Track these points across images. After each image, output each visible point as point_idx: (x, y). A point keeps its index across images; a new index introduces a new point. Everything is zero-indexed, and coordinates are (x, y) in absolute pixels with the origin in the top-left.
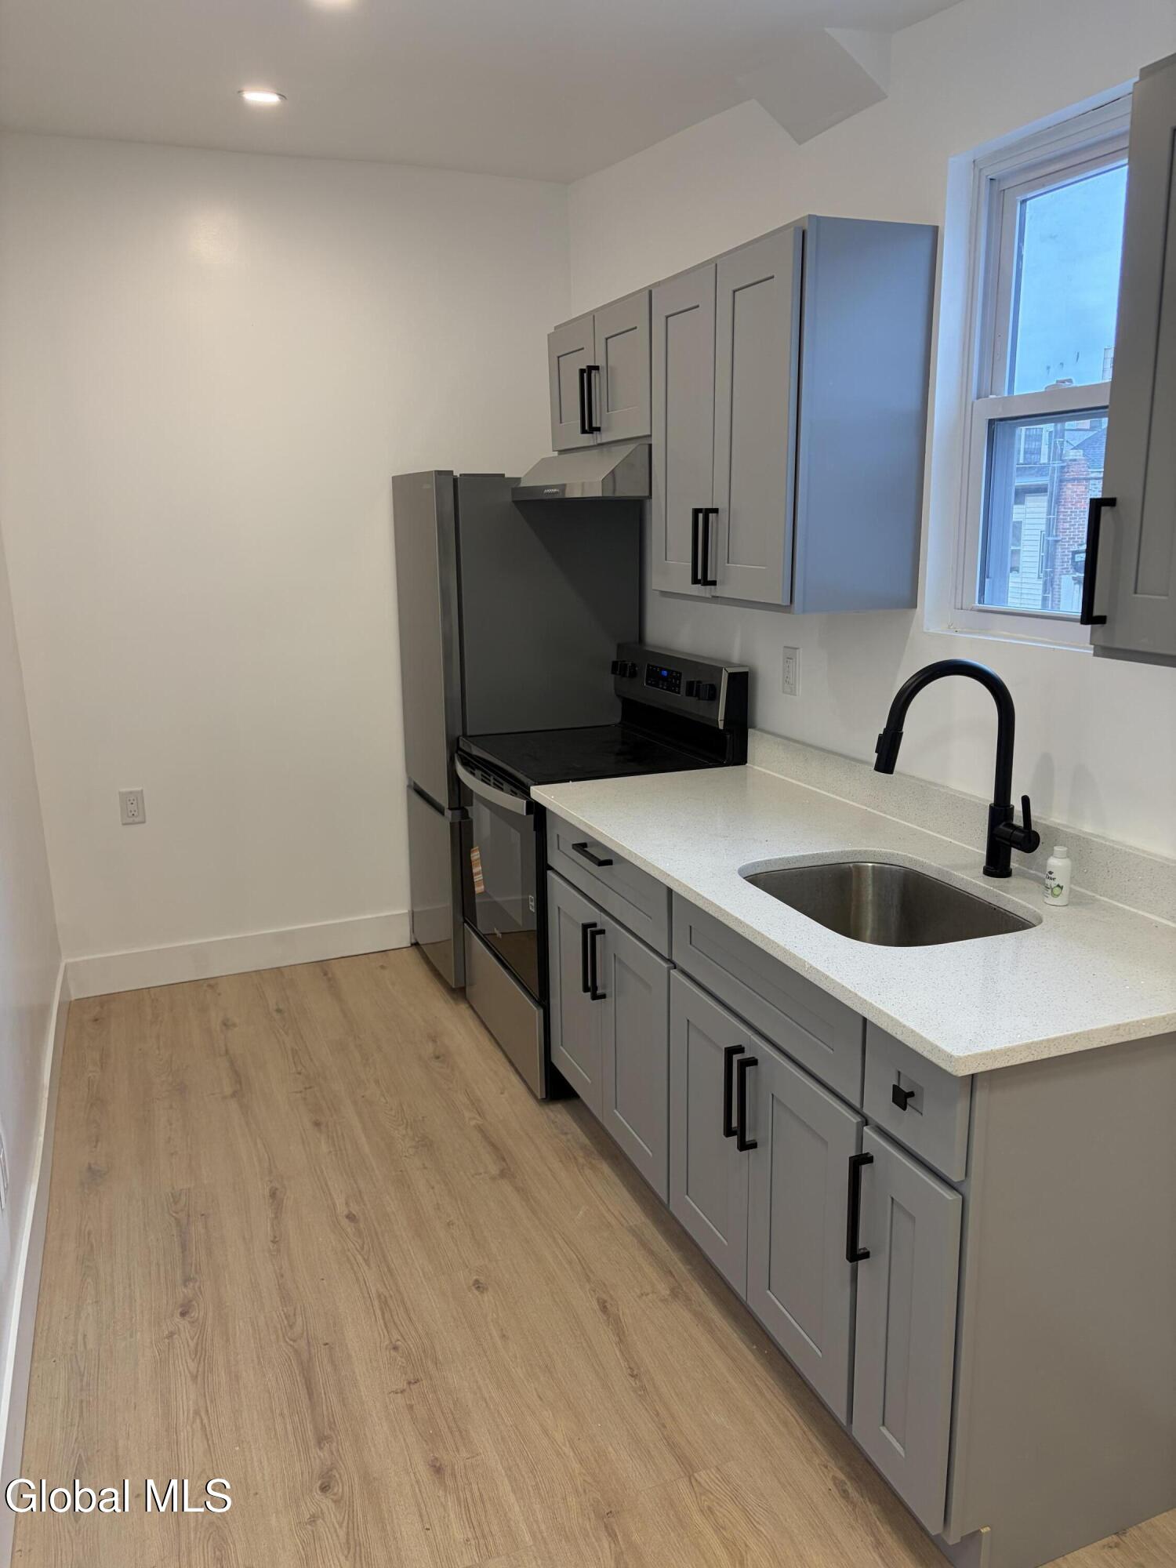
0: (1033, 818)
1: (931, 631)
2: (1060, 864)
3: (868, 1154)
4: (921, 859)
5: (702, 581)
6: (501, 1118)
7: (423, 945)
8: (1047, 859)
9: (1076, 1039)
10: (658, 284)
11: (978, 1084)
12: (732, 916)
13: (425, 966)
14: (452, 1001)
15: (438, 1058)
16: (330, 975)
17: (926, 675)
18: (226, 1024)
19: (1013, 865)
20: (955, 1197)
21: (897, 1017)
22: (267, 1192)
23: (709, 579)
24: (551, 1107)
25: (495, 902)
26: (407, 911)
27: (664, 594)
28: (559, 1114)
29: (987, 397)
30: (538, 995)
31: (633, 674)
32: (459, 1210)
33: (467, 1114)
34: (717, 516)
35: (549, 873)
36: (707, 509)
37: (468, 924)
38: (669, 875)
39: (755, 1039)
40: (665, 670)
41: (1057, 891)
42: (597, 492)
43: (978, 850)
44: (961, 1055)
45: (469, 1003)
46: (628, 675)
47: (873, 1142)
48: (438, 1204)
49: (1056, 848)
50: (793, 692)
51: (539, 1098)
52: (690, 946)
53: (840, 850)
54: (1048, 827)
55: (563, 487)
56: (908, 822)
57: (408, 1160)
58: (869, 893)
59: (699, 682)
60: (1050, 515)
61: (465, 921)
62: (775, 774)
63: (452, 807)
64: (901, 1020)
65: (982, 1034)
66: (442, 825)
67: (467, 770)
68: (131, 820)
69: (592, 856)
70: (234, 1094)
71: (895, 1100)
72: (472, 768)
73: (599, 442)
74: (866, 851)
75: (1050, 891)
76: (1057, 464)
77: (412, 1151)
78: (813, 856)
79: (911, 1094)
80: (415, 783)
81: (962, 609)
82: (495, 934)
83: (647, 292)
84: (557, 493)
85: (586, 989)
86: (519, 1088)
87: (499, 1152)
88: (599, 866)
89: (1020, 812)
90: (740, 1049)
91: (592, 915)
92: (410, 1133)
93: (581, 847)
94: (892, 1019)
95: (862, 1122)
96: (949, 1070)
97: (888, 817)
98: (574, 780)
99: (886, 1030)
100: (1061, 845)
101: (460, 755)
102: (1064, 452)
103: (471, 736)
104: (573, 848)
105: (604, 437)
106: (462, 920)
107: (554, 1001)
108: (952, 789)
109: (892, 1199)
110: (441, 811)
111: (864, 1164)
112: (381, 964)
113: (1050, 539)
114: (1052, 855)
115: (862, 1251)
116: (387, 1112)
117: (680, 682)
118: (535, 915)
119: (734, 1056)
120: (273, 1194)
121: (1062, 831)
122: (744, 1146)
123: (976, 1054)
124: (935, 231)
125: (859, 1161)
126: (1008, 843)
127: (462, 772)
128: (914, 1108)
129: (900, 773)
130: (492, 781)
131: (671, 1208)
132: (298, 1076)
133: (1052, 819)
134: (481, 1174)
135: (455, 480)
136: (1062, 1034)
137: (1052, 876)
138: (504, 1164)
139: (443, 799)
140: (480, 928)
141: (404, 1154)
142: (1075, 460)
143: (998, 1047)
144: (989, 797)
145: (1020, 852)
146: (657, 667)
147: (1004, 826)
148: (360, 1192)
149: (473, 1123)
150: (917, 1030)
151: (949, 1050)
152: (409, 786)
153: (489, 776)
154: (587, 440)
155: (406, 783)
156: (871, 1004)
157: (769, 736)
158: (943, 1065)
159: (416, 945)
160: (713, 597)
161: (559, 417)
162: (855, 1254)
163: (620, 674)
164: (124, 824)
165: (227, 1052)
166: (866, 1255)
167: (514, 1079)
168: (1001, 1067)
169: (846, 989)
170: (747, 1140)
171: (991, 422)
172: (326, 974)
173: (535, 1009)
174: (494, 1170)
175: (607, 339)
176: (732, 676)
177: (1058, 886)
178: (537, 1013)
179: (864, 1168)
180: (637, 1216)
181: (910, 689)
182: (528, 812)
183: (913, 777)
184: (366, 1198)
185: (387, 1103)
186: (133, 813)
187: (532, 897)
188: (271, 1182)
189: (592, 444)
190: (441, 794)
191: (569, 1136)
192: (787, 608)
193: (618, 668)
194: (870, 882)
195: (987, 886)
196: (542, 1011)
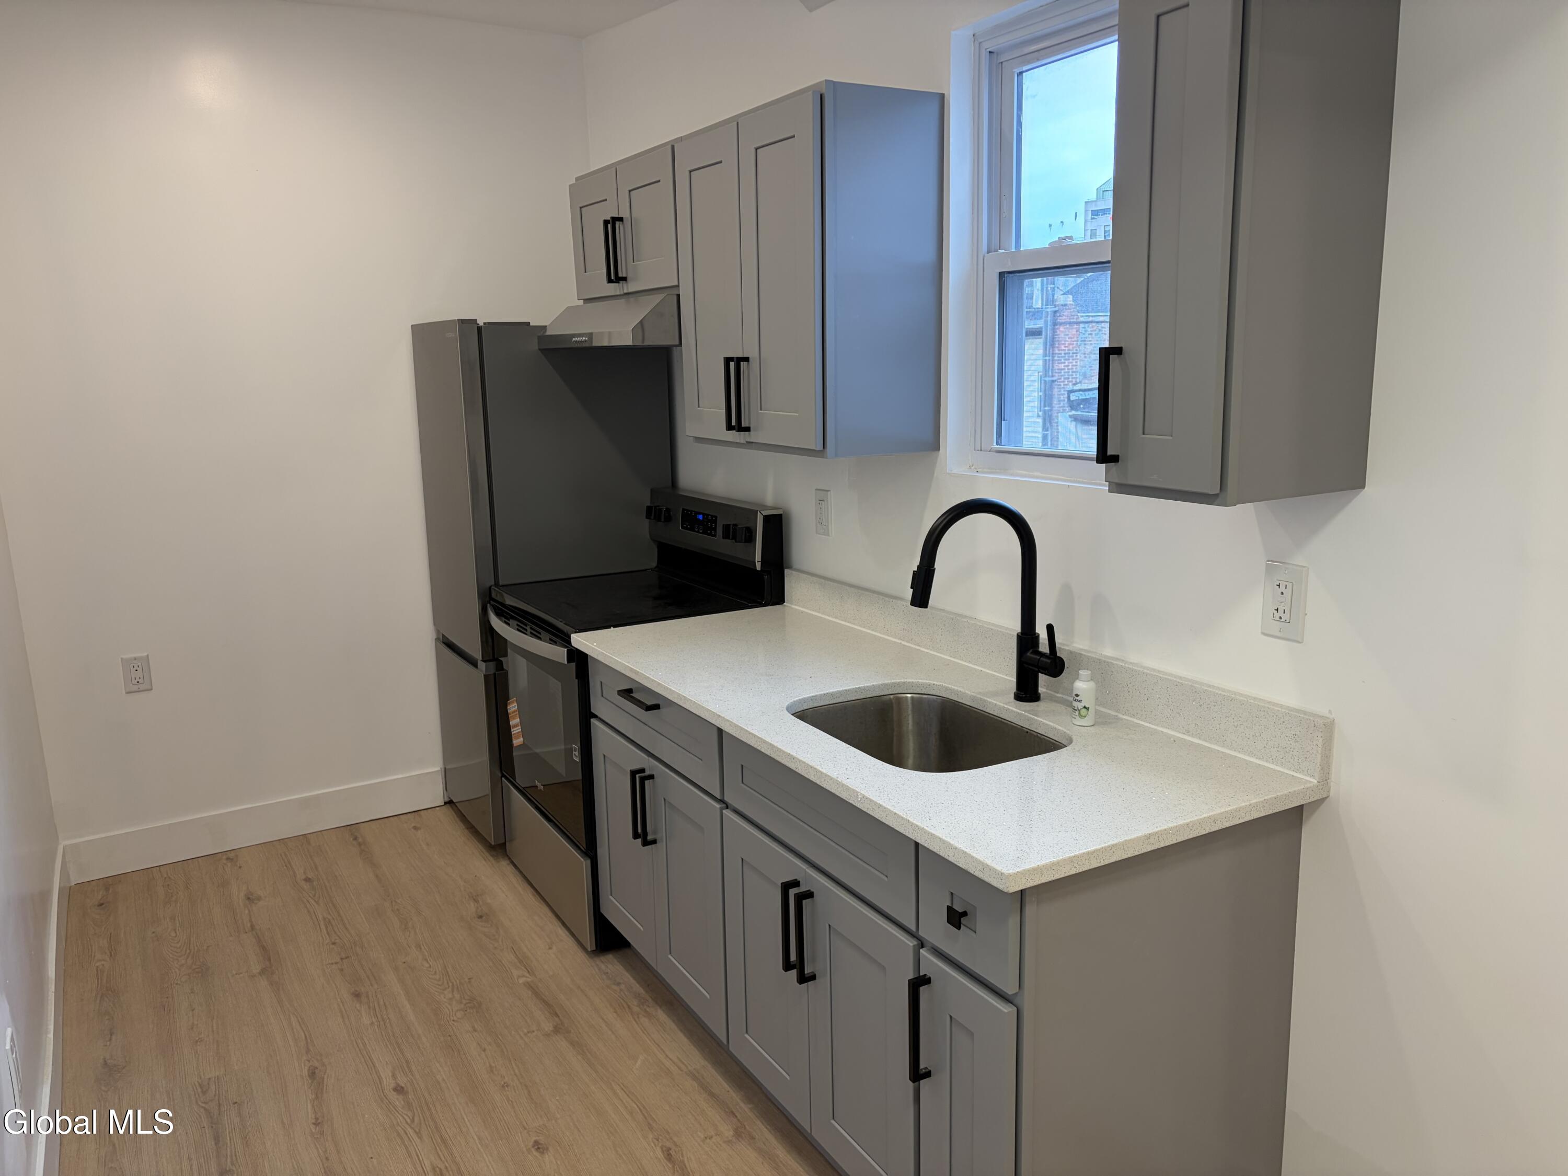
0: (1057, 645)
1: (953, 472)
2: (1085, 686)
3: (925, 975)
4: (956, 688)
5: (736, 427)
6: (551, 973)
7: (456, 802)
8: (1073, 683)
9: (1114, 849)
10: (680, 139)
11: (1027, 899)
12: (784, 752)
13: (461, 825)
14: (491, 859)
15: (481, 917)
16: (360, 840)
17: (955, 513)
18: (250, 899)
19: (1041, 690)
20: (1010, 1009)
21: (948, 839)
22: (305, 1072)
23: (743, 425)
24: (603, 958)
25: (536, 754)
26: (439, 769)
27: (698, 440)
28: (611, 964)
29: (997, 251)
30: (585, 847)
31: (668, 519)
32: (514, 1071)
33: (515, 973)
34: (748, 364)
35: (593, 721)
36: (737, 358)
37: (507, 779)
38: (719, 716)
39: (810, 872)
40: (700, 513)
41: (1084, 712)
42: (628, 342)
43: (1009, 678)
44: (1011, 872)
45: (510, 859)
46: (663, 520)
47: (931, 964)
48: (491, 1066)
49: (1080, 672)
50: (827, 533)
51: (589, 950)
52: (743, 785)
53: (881, 683)
54: (1071, 652)
55: (590, 335)
56: (941, 653)
57: (455, 1024)
58: (910, 723)
59: (735, 525)
60: (1046, 357)
61: (503, 776)
62: (814, 613)
63: (485, 659)
64: (952, 842)
65: (1028, 850)
66: (476, 678)
67: (501, 620)
68: (135, 688)
69: (639, 701)
70: (263, 972)
71: (950, 921)
72: (506, 618)
73: (626, 291)
74: (904, 683)
75: (1077, 713)
76: (1050, 309)
77: (459, 1014)
78: (856, 690)
79: (965, 914)
80: (443, 636)
81: (981, 450)
82: (537, 786)
83: (669, 147)
84: (585, 341)
85: (636, 836)
86: (569, 942)
87: (551, 1008)
88: (646, 710)
89: (1045, 639)
90: (796, 884)
91: (639, 760)
92: (457, 996)
93: (627, 693)
94: (944, 842)
95: (918, 944)
96: (1001, 887)
97: (922, 649)
98: (615, 626)
99: (938, 853)
100: (1085, 669)
101: (492, 605)
102: (1055, 298)
103: (503, 586)
104: (619, 694)
105: (631, 287)
106: (500, 775)
107: (602, 851)
108: (980, 621)
109: (951, 1017)
110: (474, 663)
111: (922, 986)
112: (413, 825)
113: (1047, 379)
114: (1077, 678)
115: (924, 1071)
116: (431, 976)
117: (716, 526)
118: (580, 764)
119: (790, 890)
120: (312, 1074)
121: (1085, 655)
122: (803, 979)
123: (1024, 870)
124: (942, 99)
125: (918, 983)
126: (1037, 670)
127: (496, 623)
128: (968, 928)
129: (933, 608)
130: (529, 630)
131: (732, 1049)
132: (332, 946)
133: (1074, 645)
134: (533, 1031)
135: (479, 329)
136: (1100, 847)
137: (1079, 698)
138: (557, 1019)
139: (476, 652)
140: (521, 781)
141: (452, 1018)
142: (1065, 305)
143: (1044, 862)
144: (1016, 626)
145: (1047, 677)
146: (692, 511)
147: (1032, 653)
148: (407, 1062)
149: (521, 981)
150: (968, 851)
151: (999, 868)
152: (437, 639)
153: (526, 625)
154: (613, 289)
155: (435, 637)
156: (923, 828)
157: (805, 576)
158: (995, 883)
159: (449, 803)
160: (747, 442)
161: (583, 264)
162: (918, 1074)
163: (654, 519)
164: (127, 693)
165: (253, 927)
166: (928, 1074)
167: (562, 932)
168: (1047, 881)
169: (899, 816)
170: (806, 973)
171: (1002, 275)
172: (355, 839)
173: (582, 860)
174: (548, 1027)
175: (630, 191)
176: (767, 519)
177: (1085, 707)
178: (585, 864)
179: (922, 989)
180: (696, 1060)
181: (941, 527)
182: (569, 661)
183: (943, 610)
184: (413, 1068)
185: (430, 967)
186: (138, 680)
187: (576, 747)
188: (309, 1061)
189: (618, 293)
190: (474, 646)
191: (623, 986)
192: (821, 452)
193: (653, 513)
194: (910, 712)
195: (1019, 711)
196: (589, 862)
